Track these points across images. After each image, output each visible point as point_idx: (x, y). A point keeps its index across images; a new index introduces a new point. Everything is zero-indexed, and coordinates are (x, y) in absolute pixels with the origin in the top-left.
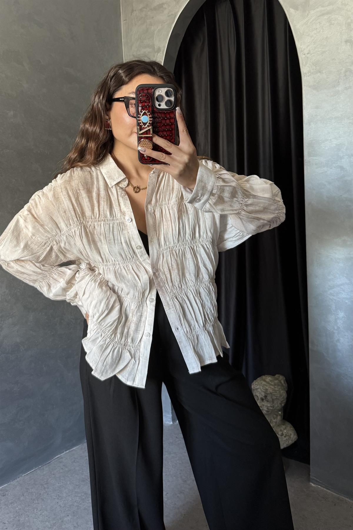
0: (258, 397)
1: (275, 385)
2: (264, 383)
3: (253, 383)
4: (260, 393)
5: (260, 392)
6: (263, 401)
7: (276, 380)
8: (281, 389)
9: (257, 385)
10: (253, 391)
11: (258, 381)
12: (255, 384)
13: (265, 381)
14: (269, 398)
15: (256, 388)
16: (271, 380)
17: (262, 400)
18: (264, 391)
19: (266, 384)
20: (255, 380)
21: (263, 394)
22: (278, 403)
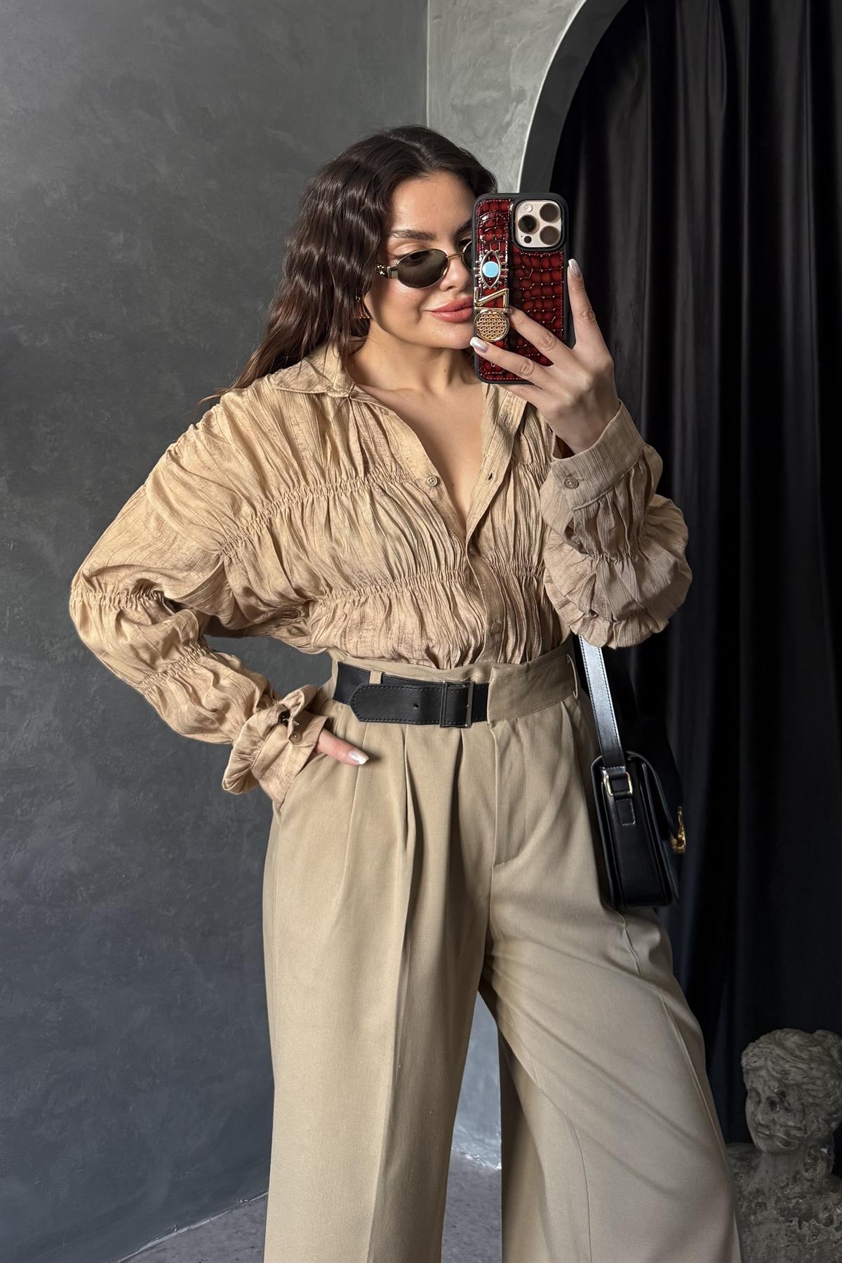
0: (758, 1094)
1: (811, 1059)
2: (778, 1051)
3: (745, 1052)
4: (765, 1082)
5: (767, 1079)
6: (772, 1110)
7: (815, 1046)
8: (828, 1075)
9: (757, 1056)
10: (745, 1076)
11: (761, 1045)
12: (751, 1054)
13: (781, 1045)
14: (791, 1099)
15: (754, 1065)
16: (801, 1045)
17: (772, 1104)
18: (778, 1076)
19: (784, 1056)
20: (754, 1041)
21: (775, 1085)
22: (820, 1121)
